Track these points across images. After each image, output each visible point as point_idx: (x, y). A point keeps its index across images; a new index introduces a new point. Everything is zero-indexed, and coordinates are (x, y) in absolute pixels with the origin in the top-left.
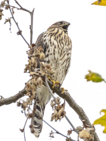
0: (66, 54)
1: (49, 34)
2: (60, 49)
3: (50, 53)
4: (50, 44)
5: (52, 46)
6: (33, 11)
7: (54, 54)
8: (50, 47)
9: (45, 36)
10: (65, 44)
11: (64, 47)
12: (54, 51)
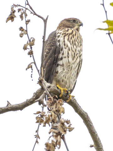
0: (79, 57)
1: (63, 34)
2: (73, 51)
3: (64, 56)
4: (63, 46)
5: (66, 49)
6: (47, 19)
7: (68, 57)
8: (64, 49)
9: (59, 36)
10: (77, 46)
11: (77, 48)
12: (68, 54)
